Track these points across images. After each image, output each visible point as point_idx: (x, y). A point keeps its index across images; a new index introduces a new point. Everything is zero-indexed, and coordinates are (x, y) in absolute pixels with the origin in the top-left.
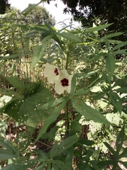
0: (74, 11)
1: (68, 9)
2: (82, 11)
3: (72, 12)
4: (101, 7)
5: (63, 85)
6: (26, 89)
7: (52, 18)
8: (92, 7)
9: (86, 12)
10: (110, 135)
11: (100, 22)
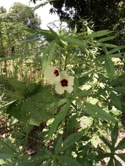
0: (59, 12)
1: (54, 9)
2: (68, 12)
3: (58, 12)
4: (86, 8)
5: (63, 85)
6: (27, 89)
7: (38, 17)
8: (77, 8)
9: (71, 13)
10: (100, 130)
11: (87, 24)
